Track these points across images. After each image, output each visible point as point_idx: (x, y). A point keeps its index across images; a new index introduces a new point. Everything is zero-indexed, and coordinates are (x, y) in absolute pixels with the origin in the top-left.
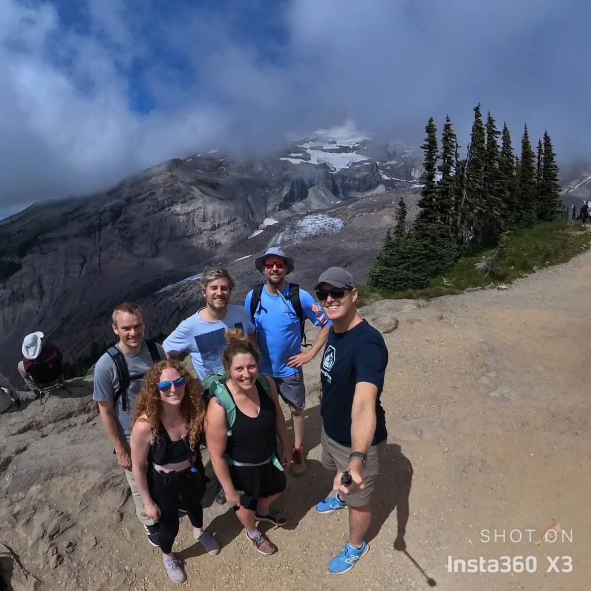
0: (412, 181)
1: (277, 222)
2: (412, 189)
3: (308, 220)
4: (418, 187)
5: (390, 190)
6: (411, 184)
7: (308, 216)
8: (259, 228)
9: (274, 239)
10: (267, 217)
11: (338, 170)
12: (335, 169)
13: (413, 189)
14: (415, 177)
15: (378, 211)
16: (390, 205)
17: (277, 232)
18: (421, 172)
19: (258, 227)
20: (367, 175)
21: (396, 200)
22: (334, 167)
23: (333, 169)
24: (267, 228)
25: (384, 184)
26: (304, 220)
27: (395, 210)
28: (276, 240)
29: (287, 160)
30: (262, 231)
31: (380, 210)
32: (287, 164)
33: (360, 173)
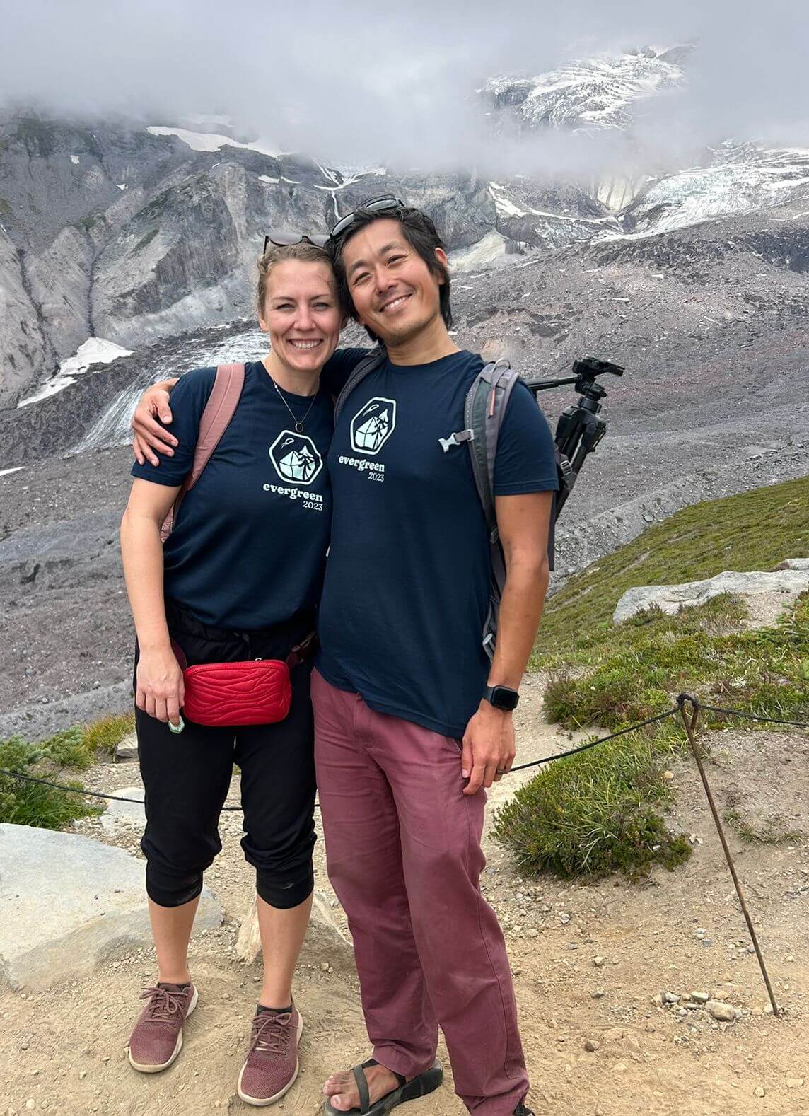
0: (598, 221)
1: (129, 353)
2: (596, 247)
3: (235, 349)
4: (616, 242)
5: (522, 253)
6: (596, 228)
7: (239, 337)
8: (62, 371)
9: (111, 411)
10: (93, 335)
11: (347, 182)
12: (339, 176)
13: (598, 249)
14: (611, 204)
15: (470, 324)
16: (513, 305)
17: (124, 388)
18: (633, 188)
19: (58, 368)
20: (445, 201)
21: (535, 286)
22: (338, 169)
23: (333, 177)
24: (90, 370)
25: (500, 231)
26: (222, 349)
27: (529, 320)
28: (117, 418)
29: (176, 137)
30: (70, 381)
31: (480, 319)
32: (172, 150)
33: (421, 191)
